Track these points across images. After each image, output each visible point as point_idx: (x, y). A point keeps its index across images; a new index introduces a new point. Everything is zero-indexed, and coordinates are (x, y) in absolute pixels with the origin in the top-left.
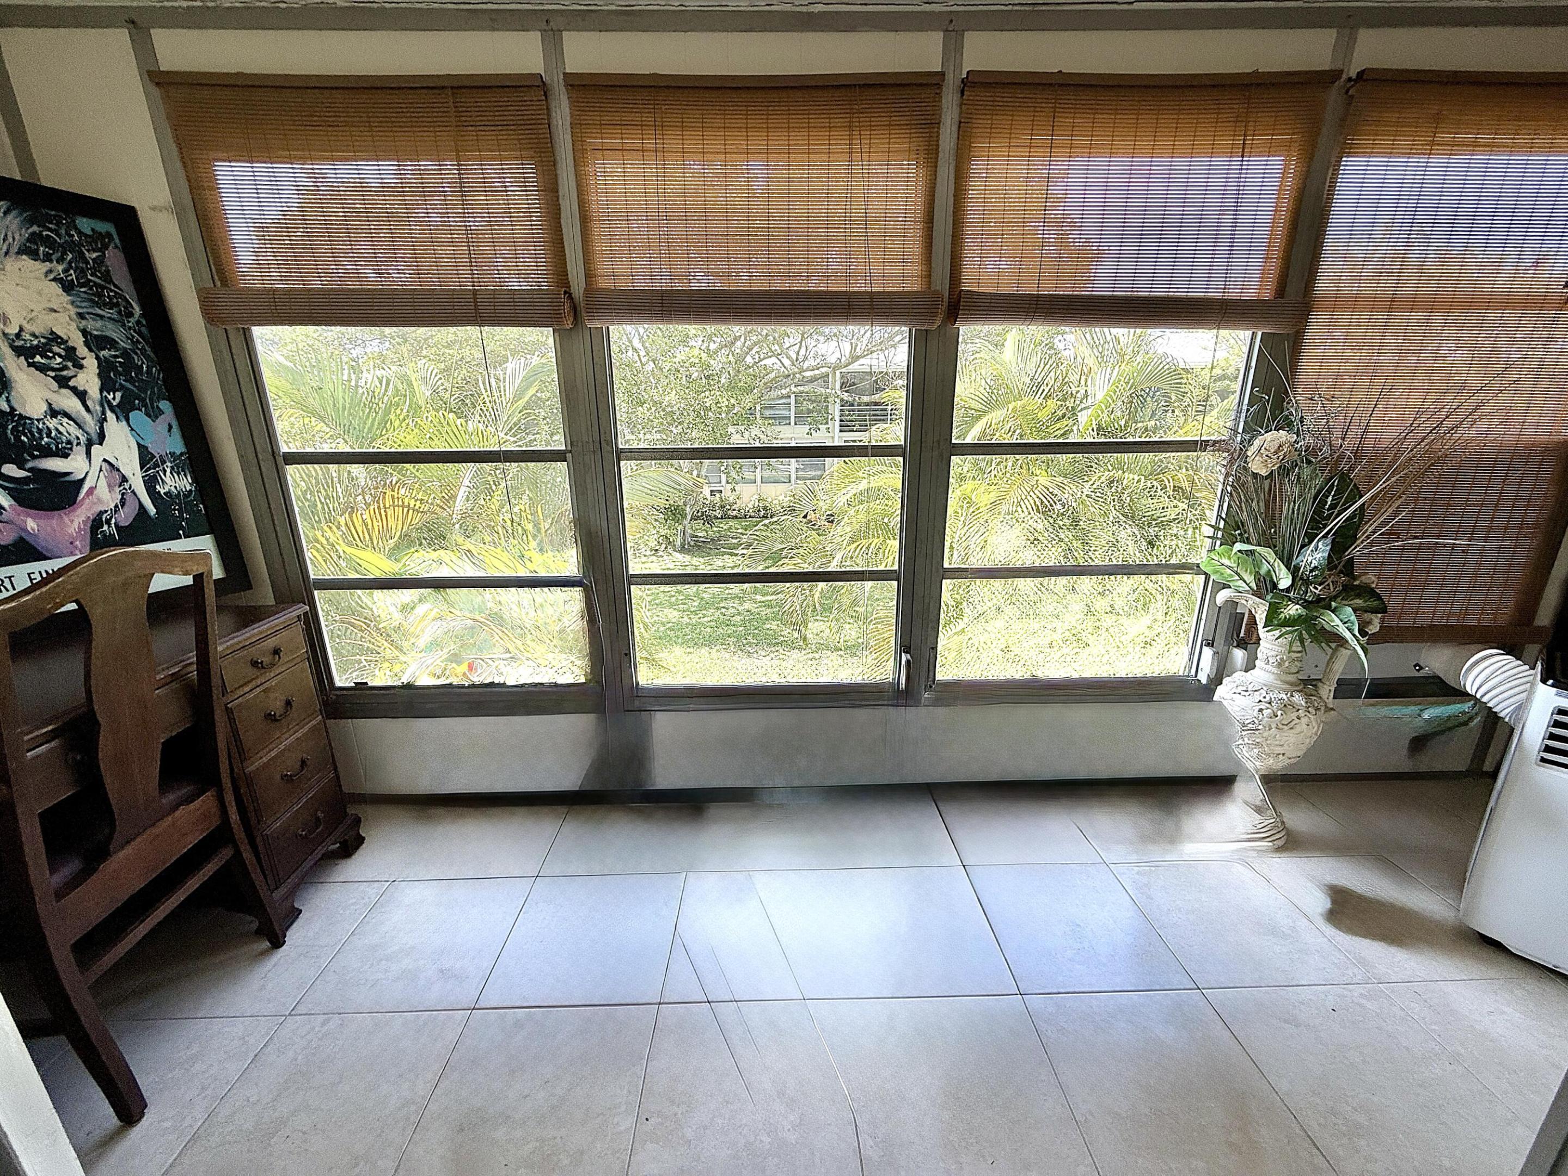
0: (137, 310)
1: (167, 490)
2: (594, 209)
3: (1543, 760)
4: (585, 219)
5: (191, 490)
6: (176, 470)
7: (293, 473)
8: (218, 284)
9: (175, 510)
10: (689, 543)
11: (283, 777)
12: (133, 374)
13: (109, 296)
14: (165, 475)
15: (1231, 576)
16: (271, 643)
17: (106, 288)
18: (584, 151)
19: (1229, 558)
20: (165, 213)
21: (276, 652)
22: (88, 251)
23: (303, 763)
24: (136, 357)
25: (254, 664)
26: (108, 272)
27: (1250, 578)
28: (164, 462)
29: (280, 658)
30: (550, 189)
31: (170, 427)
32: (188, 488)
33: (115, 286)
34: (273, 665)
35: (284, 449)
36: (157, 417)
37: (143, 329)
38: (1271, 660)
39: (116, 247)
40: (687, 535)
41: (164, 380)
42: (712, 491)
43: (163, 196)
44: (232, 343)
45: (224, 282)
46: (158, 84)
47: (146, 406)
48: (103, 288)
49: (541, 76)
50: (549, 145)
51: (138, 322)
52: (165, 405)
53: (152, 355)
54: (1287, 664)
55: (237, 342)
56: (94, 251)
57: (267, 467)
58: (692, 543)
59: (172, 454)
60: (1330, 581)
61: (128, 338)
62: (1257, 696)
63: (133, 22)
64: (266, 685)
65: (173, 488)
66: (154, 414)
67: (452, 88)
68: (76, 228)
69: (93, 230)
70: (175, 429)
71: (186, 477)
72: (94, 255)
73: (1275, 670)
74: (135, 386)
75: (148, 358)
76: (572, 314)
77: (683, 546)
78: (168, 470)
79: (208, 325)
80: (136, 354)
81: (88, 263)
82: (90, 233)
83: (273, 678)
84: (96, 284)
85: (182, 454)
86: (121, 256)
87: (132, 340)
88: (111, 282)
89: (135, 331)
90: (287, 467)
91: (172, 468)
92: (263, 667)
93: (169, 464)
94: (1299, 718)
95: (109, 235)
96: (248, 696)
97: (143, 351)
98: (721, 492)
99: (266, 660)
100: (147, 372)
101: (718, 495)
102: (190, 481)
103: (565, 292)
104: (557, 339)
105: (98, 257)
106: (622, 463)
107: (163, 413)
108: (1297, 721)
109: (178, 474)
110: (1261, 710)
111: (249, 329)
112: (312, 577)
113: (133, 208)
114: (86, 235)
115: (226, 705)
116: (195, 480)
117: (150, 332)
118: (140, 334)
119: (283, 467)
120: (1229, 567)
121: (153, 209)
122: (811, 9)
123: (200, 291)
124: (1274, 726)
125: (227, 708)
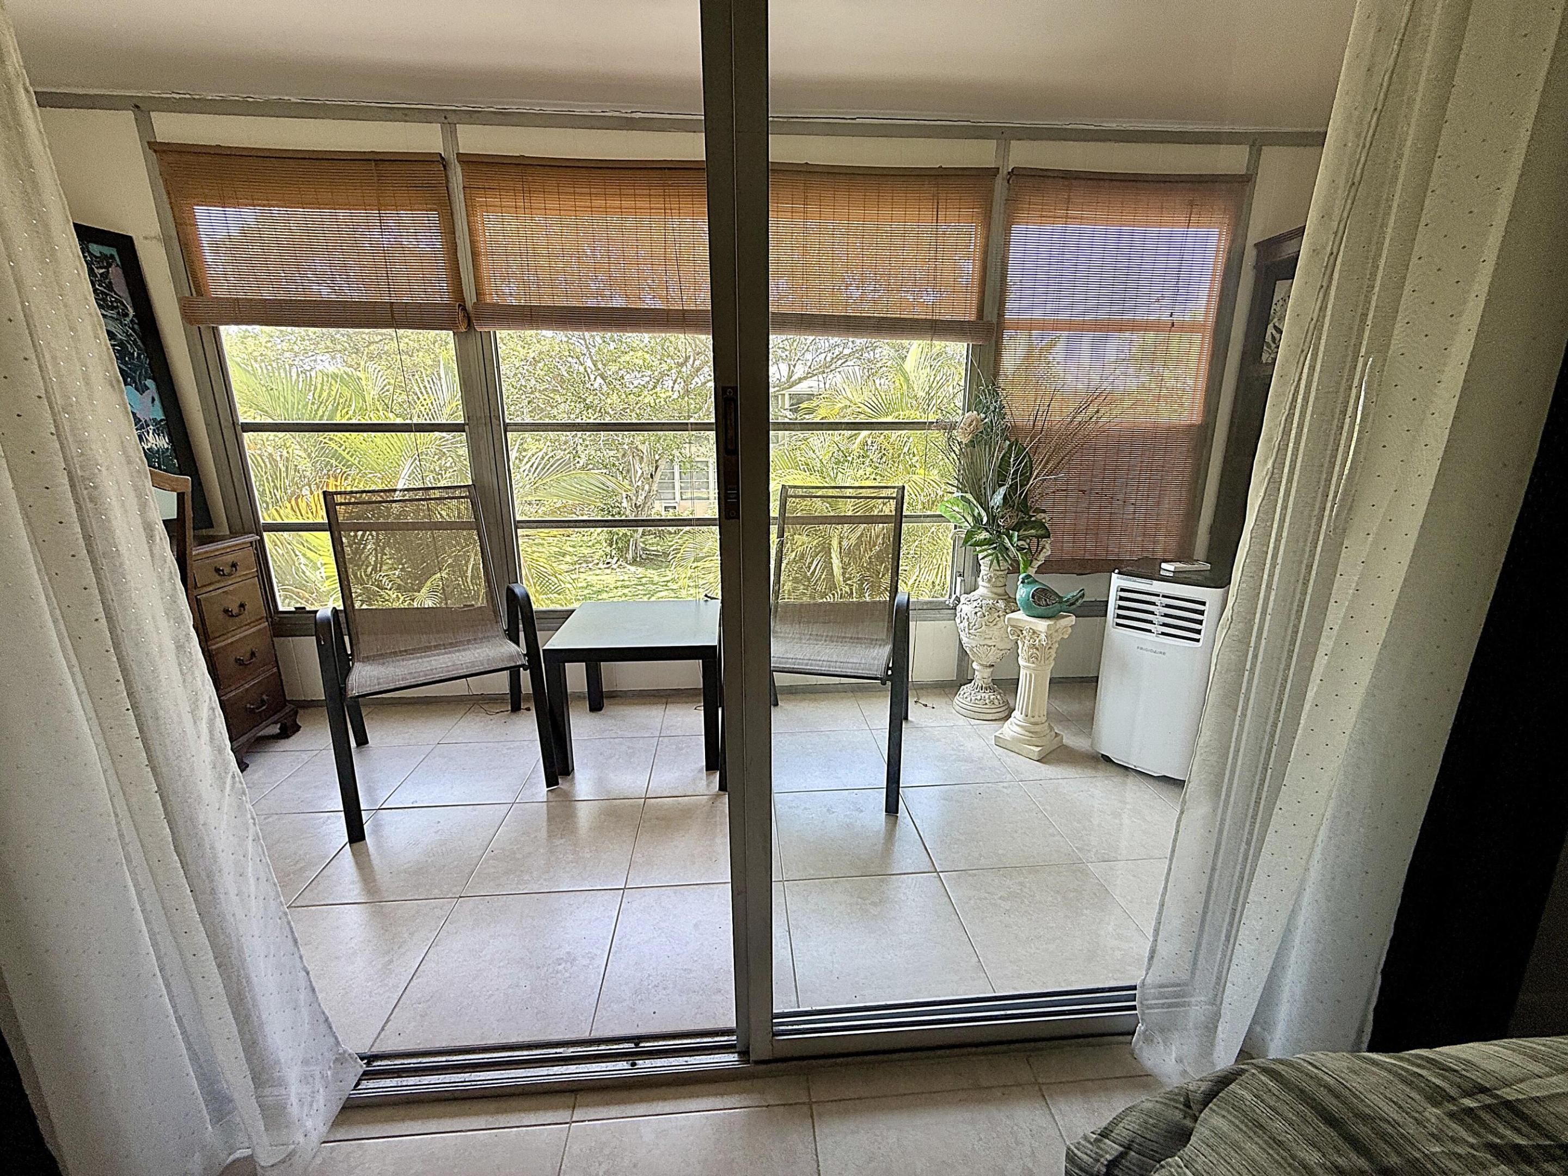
0: (131, 312)
1: (149, 447)
2: (482, 247)
3: (1118, 624)
4: (475, 254)
5: (168, 448)
6: (157, 432)
7: (248, 438)
8: (194, 293)
9: (155, 462)
10: (640, 556)
11: (237, 660)
12: (127, 359)
13: (111, 302)
14: (148, 435)
15: (960, 519)
16: (230, 558)
17: (109, 295)
18: (473, 206)
19: (958, 506)
20: (154, 241)
21: (234, 565)
22: (97, 268)
23: (253, 654)
24: (129, 346)
25: (217, 570)
26: (110, 283)
27: (970, 519)
28: (148, 426)
29: (236, 570)
30: (449, 231)
31: (153, 400)
32: (166, 446)
33: (116, 294)
34: (230, 575)
35: (242, 420)
36: (144, 392)
37: (136, 326)
38: (985, 577)
39: (118, 265)
40: (639, 548)
41: (149, 364)
42: (665, 507)
43: (155, 229)
44: (204, 340)
45: (199, 293)
46: (155, 151)
47: (135, 382)
48: (107, 295)
49: (441, 154)
50: (448, 201)
51: (132, 321)
52: (149, 383)
53: (142, 346)
54: (994, 580)
55: (207, 336)
56: (101, 268)
57: (229, 434)
58: (644, 556)
59: (154, 420)
60: (1007, 516)
61: (124, 332)
62: (975, 604)
63: (137, 107)
64: (225, 589)
65: (154, 446)
66: (142, 389)
67: (375, 160)
68: (89, 252)
69: (101, 253)
70: (157, 402)
71: (164, 437)
72: (102, 271)
73: (987, 585)
74: (128, 368)
75: (137, 346)
76: (466, 321)
77: (634, 560)
78: (151, 432)
79: (186, 324)
80: (130, 344)
81: (97, 277)
82: (98, 255)
83: (231, 584)
84: (102, 292)
85: (162, 420)
86: (120, 271)
87: (127, 334)
88: (112, 290)
89: (129, 327)
90: (245, 434)
91: (154, 430)
92: (224, 575)
93: (151, 427)
94: (999, 617)
95: (112, 256)
96: (213, 593)
97: (135, 342)
98: (675, 508)
99: (227, 571)
100: (137, 358)
101: (671, 510)
102: (167, 441)
103: (460, 305)
104: (457, 340)
105: (103, 273)
106: (509, 434)
107: (148, 389)
108: (998, 619)
109: (159, 435)
110: (976, 613)
111: (217, 329)
112: (262, 521)
113: (130, 238)
114: (96, 257)
115: (196, 597)
116: (171, 441)
117: (140, 328)
118: (133, 329)
119: (241, 435)
120: (958, 512)
121: (146, 238)
122: (634, 115)
123: (179, 300)
124: (984, 624)
125: (197, 598)
